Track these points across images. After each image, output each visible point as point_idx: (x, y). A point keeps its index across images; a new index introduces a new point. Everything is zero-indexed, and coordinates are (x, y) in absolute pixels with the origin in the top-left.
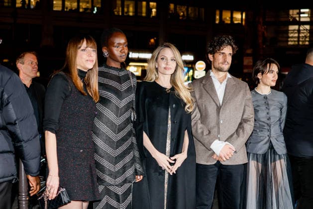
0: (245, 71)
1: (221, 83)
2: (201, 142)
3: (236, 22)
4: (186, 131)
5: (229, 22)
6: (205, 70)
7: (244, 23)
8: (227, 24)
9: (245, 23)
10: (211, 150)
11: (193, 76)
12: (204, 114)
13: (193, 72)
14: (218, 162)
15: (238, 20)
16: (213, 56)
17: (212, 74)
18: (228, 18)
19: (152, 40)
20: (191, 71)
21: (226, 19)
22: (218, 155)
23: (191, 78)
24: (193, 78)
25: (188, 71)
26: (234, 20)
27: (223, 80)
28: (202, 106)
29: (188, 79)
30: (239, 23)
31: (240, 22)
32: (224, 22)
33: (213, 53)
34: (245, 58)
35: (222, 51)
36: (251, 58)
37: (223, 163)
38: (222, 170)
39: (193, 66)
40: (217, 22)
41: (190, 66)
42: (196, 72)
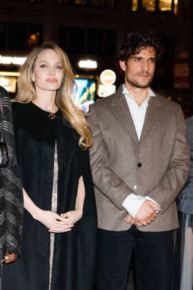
0: (177, 85)
1: (140, 105)
2: (107, 197)
3: (163, 9)
4: (81, 178)
5: (153, 9)
6: (114, 84)
7: (175, 10)
8: (150, 12)
9: (178, 11)
10: (122, 208)
11: (96, 93)
12: (112, 153)
13: (97, 88)
14: (134, 226)
15: (168, 7)
16: (126, 64)
17: (126, 90)
18: (151, 3)
19: (33, 37)
20: (93, 85)
21: (148, 4)
22: (134, 217)
23: (92, 97)
24: (96, 97)
25: (89, 85)
26: (160, 5)
27: (143, 101)
28: (110, 141)
29: (89, 98)
30: (168, 11)
31: (170, 9)
32: (145, 8)
33: (126, 58)
34: (176, 65)
35: (138, 56)
36: (187, 65)
37: (141, 229)
38: (139, 239)
39: (97, 78)
40: (134, 9)
41: (92, 77)
42: (100, 87)
